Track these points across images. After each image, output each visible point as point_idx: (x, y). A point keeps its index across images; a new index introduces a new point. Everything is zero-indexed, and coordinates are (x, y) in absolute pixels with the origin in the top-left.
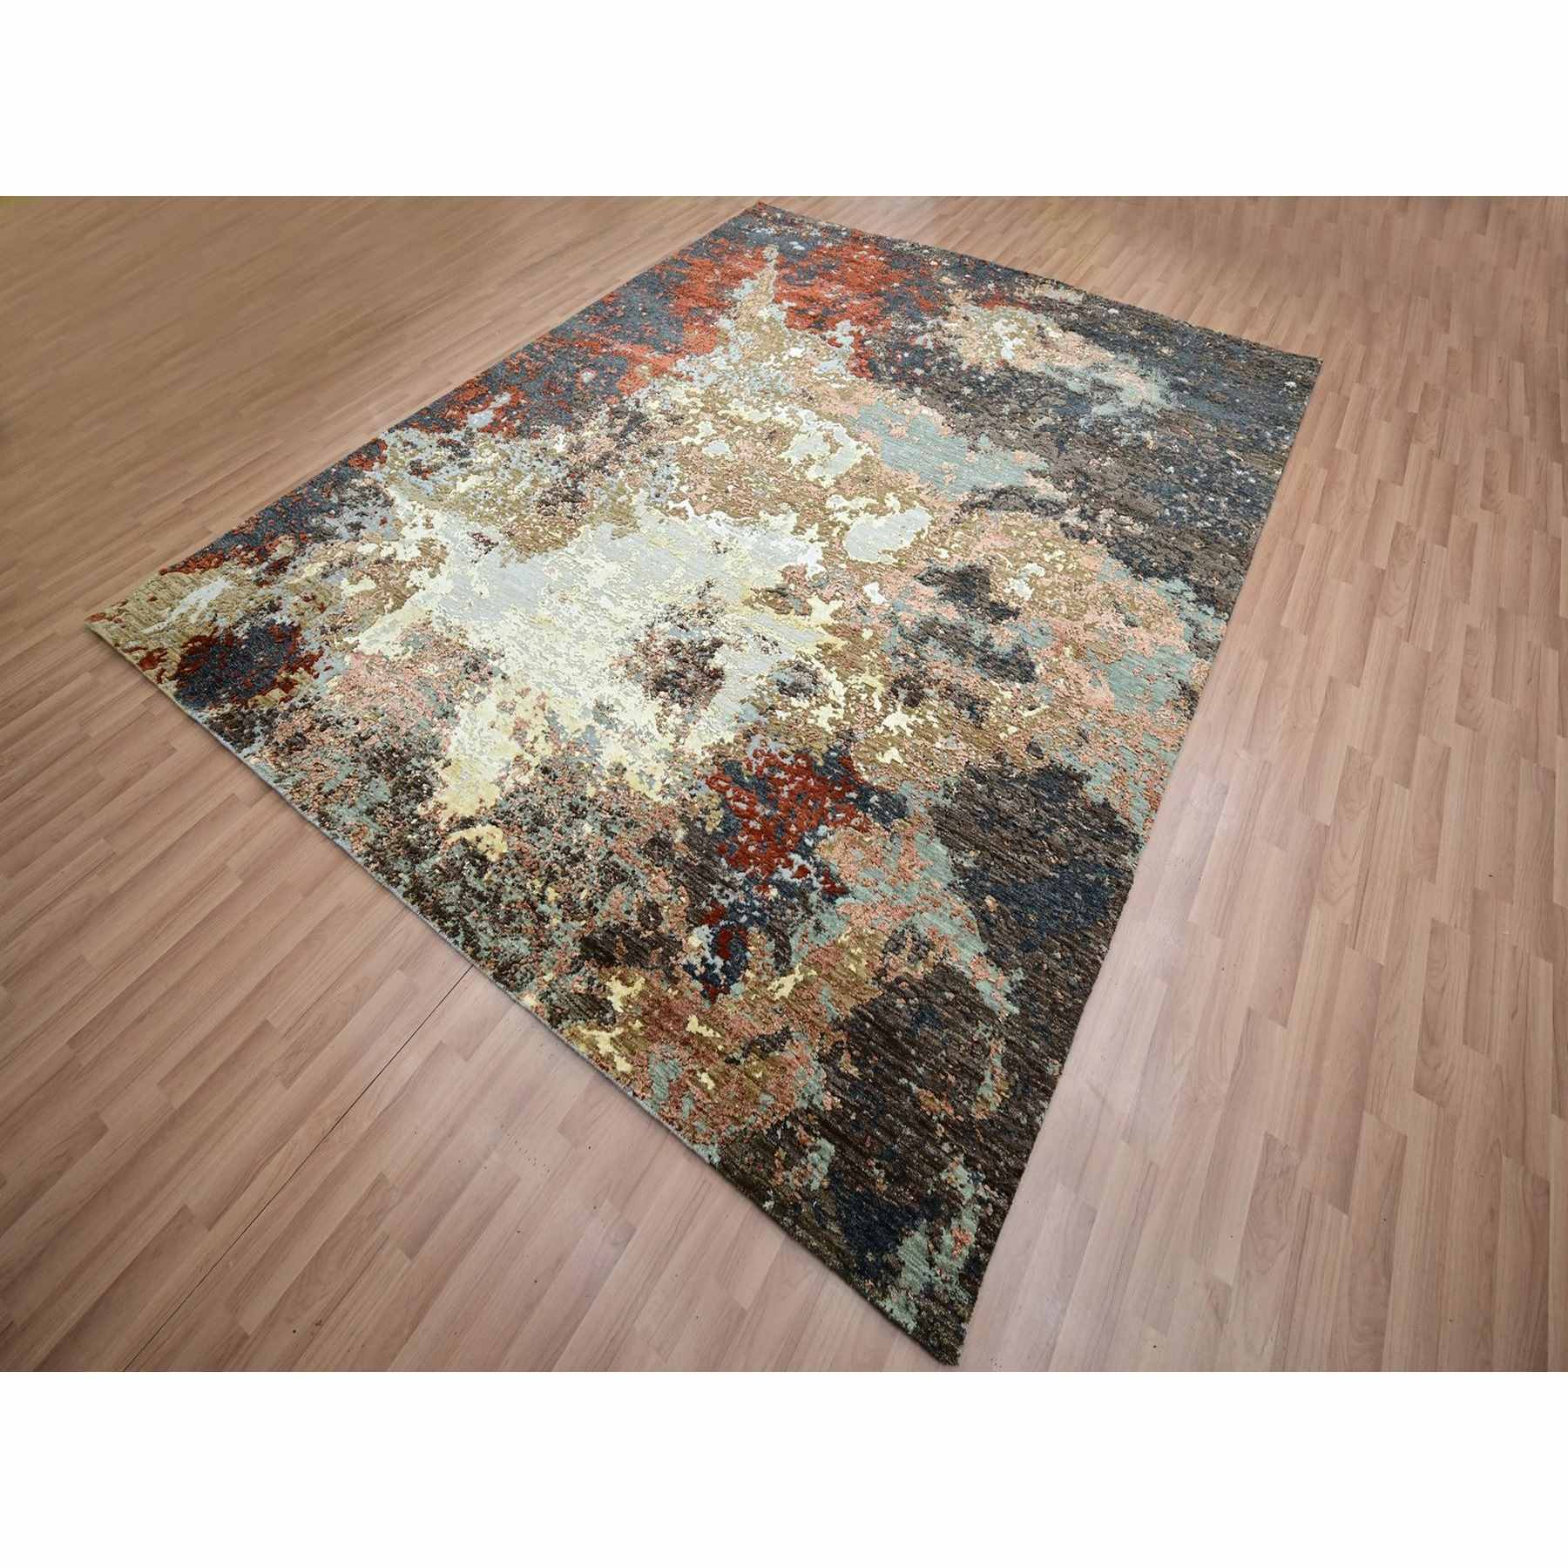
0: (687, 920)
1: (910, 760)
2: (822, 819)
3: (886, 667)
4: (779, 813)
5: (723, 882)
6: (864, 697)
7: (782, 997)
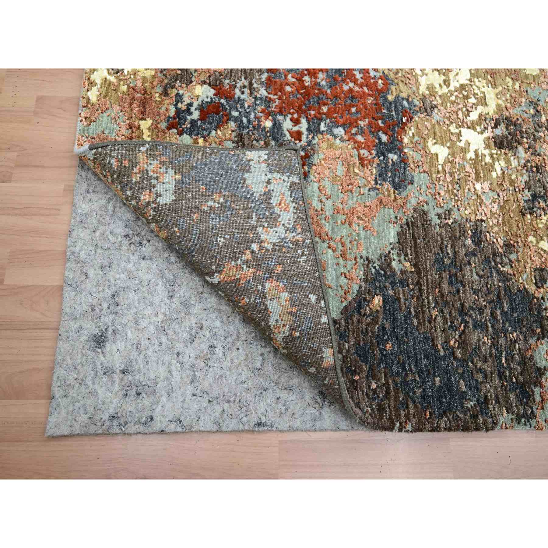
0: (210, 77)
1: (447, 168)
2: (348, 125)
4: (329, 91)
5: (251, 84)
6: (472, 100)
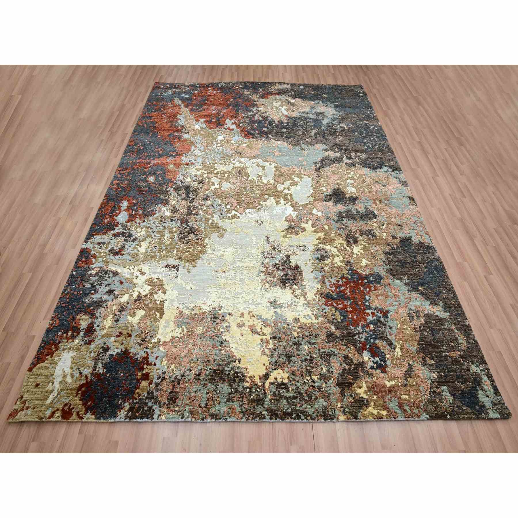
0: (359, 353)
1: (370, 260)
2: (365, 294)
3: (340, 235)
4: (352, 301)
5: (357, 334)
6: (342, 248)
7: (400, 356)
